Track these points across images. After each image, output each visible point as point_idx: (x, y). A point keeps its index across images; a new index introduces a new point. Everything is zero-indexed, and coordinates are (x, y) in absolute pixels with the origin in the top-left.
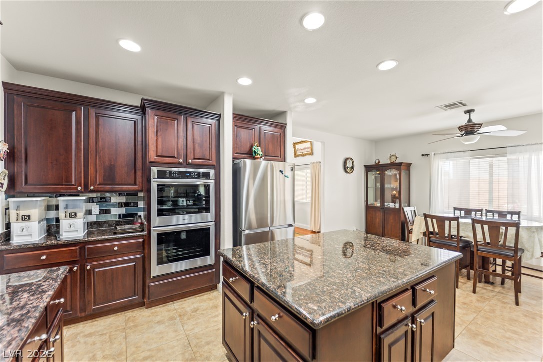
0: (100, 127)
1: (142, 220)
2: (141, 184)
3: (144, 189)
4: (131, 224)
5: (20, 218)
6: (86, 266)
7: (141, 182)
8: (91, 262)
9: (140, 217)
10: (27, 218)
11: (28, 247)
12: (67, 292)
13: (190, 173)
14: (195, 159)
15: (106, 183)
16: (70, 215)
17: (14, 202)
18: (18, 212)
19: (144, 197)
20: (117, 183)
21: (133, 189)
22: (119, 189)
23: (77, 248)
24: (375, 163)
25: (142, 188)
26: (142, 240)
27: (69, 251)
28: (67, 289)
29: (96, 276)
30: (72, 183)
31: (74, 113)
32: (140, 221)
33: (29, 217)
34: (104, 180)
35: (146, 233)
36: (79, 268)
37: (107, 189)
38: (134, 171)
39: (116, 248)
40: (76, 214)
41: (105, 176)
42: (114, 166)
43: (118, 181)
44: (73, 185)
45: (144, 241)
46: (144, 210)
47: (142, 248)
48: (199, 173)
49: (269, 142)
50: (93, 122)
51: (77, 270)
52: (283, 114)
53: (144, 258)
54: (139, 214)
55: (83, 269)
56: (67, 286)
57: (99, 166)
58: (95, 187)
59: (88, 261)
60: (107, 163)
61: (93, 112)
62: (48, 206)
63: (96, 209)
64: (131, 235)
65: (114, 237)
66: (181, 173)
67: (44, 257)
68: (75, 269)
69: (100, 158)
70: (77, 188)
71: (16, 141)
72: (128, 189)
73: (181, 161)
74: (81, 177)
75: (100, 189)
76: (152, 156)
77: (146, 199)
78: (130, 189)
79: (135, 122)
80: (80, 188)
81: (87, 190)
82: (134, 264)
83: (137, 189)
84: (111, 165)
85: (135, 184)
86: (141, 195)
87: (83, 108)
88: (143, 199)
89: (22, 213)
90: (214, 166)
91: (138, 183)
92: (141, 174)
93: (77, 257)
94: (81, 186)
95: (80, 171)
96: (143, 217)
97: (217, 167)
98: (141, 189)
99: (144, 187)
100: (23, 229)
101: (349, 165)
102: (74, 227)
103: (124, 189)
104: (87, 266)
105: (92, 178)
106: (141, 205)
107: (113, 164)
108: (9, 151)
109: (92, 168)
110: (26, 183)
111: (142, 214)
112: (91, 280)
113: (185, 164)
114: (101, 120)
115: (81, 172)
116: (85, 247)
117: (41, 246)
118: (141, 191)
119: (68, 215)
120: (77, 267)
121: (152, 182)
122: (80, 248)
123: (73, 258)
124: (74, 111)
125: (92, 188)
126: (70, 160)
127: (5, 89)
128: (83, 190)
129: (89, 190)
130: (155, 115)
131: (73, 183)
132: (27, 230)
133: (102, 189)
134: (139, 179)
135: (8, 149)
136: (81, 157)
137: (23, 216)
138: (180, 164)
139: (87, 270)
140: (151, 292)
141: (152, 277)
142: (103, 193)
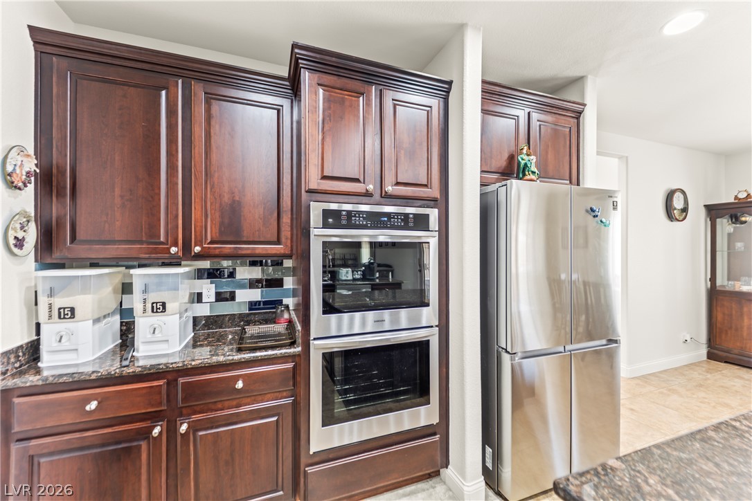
0: (213, 123)
1: (290, 314)
2: (289, 241)
3: (294, 252)
4: (271, 323)
5: (55, 313)
6: (178, 423)
7: (289, 237)
8: (189, 415)
9: (287, 307)
10: (69, 313)
11: (61, 381)
12: (140, 480)
13: (388, 215)
14: (398, 184)
15: (225, 239)
16: (153, 307)
17: (45, 278)
18: (52, 300)
19: (294, 267)
20: (245, 239)
21: (274, 252)
22: (249, 252)
23: (161, 382)
24: (736, 198)
25: (292, 250)
26: (290, 365)
27: (144, 391)
28: (140, 474)
29: (199, 446)
30: (159, 237)
31: (164, 93)
32: (286, 316)
33: (72, 310)
34: (221, 233)
35: (299, 349)
36: (165, 427)
37: (227, 251)
38: (276, 214)
39: (240, 385)
40: (164, 305)
41: (222, 224)
42: (239, 203)
43: (246, 235)
44: (162, 243)
45: (294, 368)
46: (294, 293)
47: (291, 383)
48: (406, 215)
49: (548, 146)
50: (200, 110)
51: (160, 433)
52: (578, 81)
53: (295, 405)
54: (286, 301)
55: (172, 430)
56: (140, 468)
57: (211, 204)
58: (203, 248)
59: (184, 411)
60: (226, 199)
61: (199, 91)
62: (123, 284)
63: (208, 289)
64: (270, 352)
65: (236, 358)
66: (371, 215)
67: (93, 405)
68: (156, 431)
69: (212, 187)
70: (169, 249)
71: (54, 149)
72: (264, 252)
73: (370, 187)
74: (177, 227)
75: (212, 252)
76: (313, 179)
77: (300, 273)
78: (269, 252)
79: (278, 111)
80: (173, 250)
81: (187, 254)
82: (275, 419)
83: (282, 252)
84: (234, 201)
85: (278, 242)
86: (288, 263)
87: (180, 81)
88: (294, 271)
89: (59, 302)
90: (435, 200)
91: (283, 239)
92: (289, 221)
93: (160, 404)
94: (176, 245)
95: (174, 212)
96: (291, 308)
97: (442, 203)
98: (288, 252)
99: (294, 247)
100: (61, 337)
101: (678, 203)
102: (161, 332)
103: (257, 252)
104: (181, 424)
105: (198, 229)
106: (289, 283)
107: (237, 198)
108: (38, 171)
109: (198, 207)
110: (73, 238)
111: (290, 301)
112: (189, 455)
113: (377, 196)
114: (216, 106)
115: (177, 216)
116: (176, 380)
117: (88, 378)
118: (289, 257)
119: (149, 306)
120: (161, 426)
121: (312, 237)
122: (168, 383)
123: (152, 406)
124: (164, 88)
125: (197, 249)
126: (157, 191)
127: (36, 43)
128: (180, 254)
129: (193, 254)
130: (319, 84)
131: (162, 239)
132: (69, 340)
133: (217, 252)
134: (286, 232)
135: (36, 165)
136: (177, 184)
137: (60, 309)
138: (368, 194)
139: (181, 434)
140: (310, 487)
141: (311, 453)
142: (216, 260)
